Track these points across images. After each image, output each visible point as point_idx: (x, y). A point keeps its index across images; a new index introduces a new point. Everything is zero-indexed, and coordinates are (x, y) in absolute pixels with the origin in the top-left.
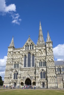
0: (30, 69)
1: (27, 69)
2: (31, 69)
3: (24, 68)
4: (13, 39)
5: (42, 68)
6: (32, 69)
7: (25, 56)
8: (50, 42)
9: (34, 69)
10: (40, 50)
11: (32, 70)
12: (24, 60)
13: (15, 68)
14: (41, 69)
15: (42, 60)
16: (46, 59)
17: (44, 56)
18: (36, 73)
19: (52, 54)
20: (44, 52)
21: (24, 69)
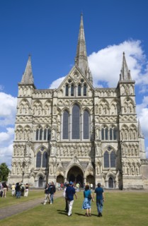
0: (78, 145)
1: (70, 144)
2: (81, 144)
3: (62, 140)
5: (108, 144)
6: (84, 144)
7: (66, 111)
8: (129, 83)
9: (88, 144)
10: (104, 99)
11: (83, 146)
12: (62, 122)
13: (39, 141)
14: (105, 145)
15: (108, 125)
16: (118, 122)
17: (113, 116)
18: (96, 155)
19: (133, 113)
20: (113, 105)
21: (63, 144)
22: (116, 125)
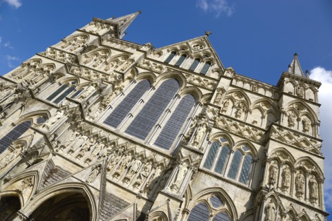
0: (131, 146)
1: (112, 138)
2: (139, 150)
4: (133, 16)
5: (220, 183)
6: (148, 153)
7: (149, 79)
8: (306, 82)
9: (159, 158)
10: (241, 92)
11: (143, 158)
14: (210, 182)
15: (236, 139)
16: (265, 142)
18: (167, 189)
21: (95, 130)
22: (258, 147)
